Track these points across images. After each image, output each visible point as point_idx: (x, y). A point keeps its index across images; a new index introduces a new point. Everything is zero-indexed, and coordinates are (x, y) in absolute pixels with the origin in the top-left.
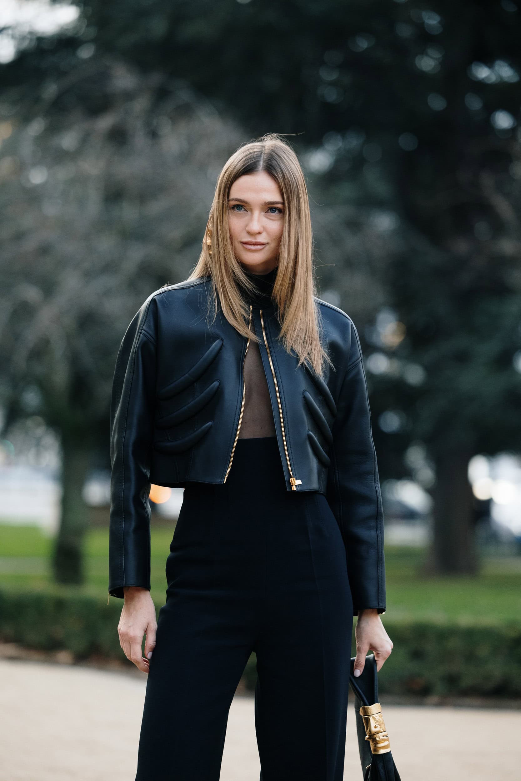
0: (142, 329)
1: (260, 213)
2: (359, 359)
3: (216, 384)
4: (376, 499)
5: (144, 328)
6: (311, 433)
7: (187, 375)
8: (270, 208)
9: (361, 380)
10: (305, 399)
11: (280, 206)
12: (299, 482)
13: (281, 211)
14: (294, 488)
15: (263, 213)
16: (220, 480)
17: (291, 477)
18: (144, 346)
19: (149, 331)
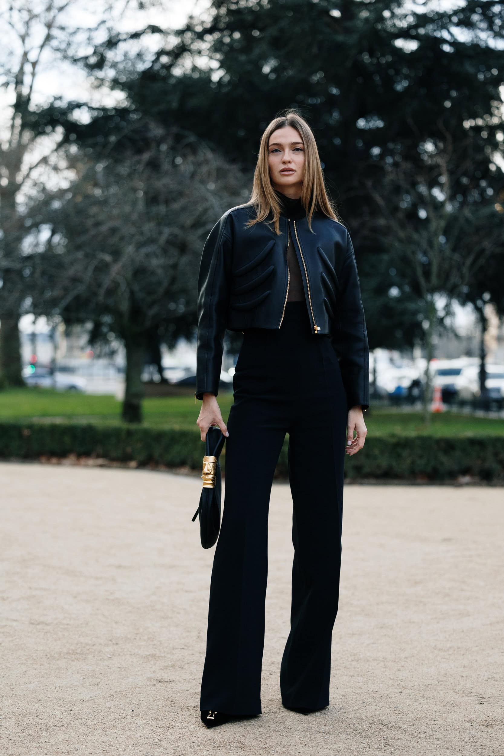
0: (223, 233)
1: (289, 150)
2: (351, 253)
3: (272, 267)
4: (364, 338)
5: (224, 232)
6: (326, 298)
7: (253, 261)
8: (295, 148)
9: (354, 266)
10: (322, 277)
11: (300, 146)
12: (319, 328)
13: (303, 150)
14: (316, 332)
15: (291, 151)
16: (276, 327)
17: (314, 325)
18: (225, 243)
19: (227, 234)
